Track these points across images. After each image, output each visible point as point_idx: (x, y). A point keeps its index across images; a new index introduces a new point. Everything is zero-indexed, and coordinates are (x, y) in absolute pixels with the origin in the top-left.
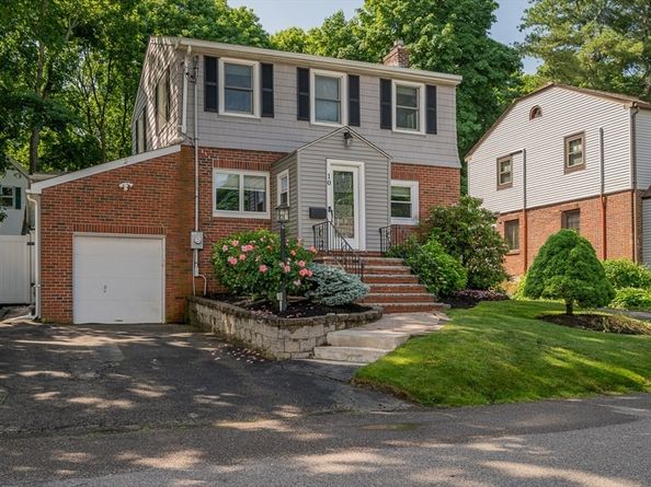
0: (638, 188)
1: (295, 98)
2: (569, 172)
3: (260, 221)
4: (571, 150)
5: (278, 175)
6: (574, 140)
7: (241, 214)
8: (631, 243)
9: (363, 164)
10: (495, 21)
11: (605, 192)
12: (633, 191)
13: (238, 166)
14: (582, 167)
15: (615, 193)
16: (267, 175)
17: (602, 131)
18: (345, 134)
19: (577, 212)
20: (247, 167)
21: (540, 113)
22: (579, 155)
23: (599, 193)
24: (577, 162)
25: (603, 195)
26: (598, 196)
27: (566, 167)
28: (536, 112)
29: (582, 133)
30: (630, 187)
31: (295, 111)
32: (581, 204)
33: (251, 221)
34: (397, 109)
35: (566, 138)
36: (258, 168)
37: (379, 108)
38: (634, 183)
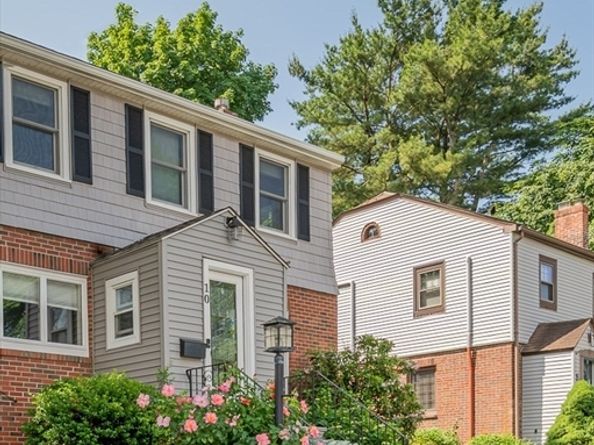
0: (520, 340)
1: (123, 156)
2: (421, 315)
3: (75, 361)
4: (423, 285)
5: (109, 284)
6: (428, 272)
7: (43, 346)
8: (511, 412)
9: (249, 272)
10: (270, 110)
11: (474, 344)
12: (514, 344)
13: (37, 261)
14: (441, 309)
15: (489, 346)
16: (82, 281)
17: (470, 260)
18: (229, 219)
19: (430, 370)
20: (53, 264)
21: (376, 234)
22: (435, 293)
23: (467, 345)
24: (431, 303)
25: (472, 349)
26: (465, 350)
27: (416, 309)
28: (370, 232)
29: (441, 263)
30: (511, 339)
31: (123, 179)
32: (437, 360)
33: (61, 360)
34: (261, 195)
35: (416, 269)
36: (71, 268)
37: (238, 191)
38: (516, 333)
